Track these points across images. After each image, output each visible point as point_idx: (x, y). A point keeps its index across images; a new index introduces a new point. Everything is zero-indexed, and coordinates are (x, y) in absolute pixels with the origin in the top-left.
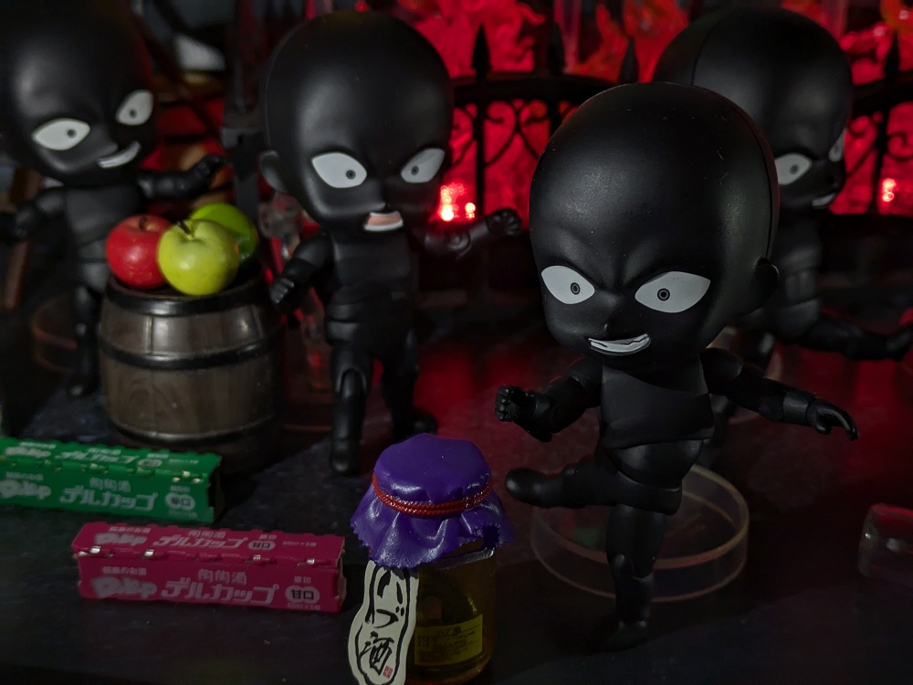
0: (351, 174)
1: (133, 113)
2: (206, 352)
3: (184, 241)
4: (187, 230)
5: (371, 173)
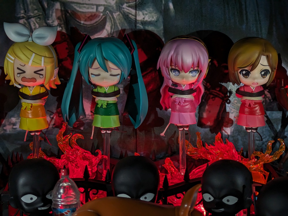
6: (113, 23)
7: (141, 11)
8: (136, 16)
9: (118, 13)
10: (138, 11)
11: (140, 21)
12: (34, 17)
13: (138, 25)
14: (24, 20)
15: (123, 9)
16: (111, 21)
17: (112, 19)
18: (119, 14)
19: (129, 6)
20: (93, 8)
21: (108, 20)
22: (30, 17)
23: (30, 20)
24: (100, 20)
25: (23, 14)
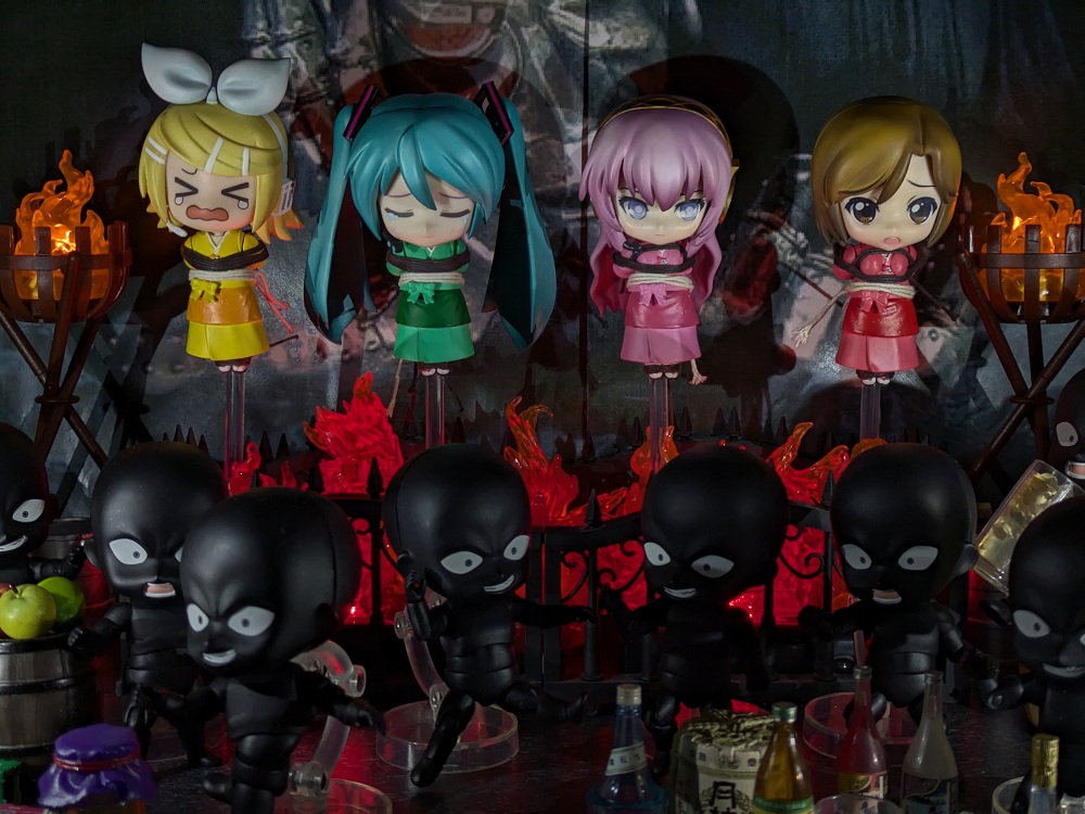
0: (136, 555)
1: (25, 514)
2: (20, 682)
3: (13, 598)
4: (16, 591)
5: (151, 554)
6: (520, 57)
7: (601, 20)
8: (586, 37)
9: (536, 27)
10: (594, 20)
11: (597, 50)
12: (292, 40)
13: (591, 61)
14: (265, 48)
15: (549, 16)
16: (516, 50)
17: (518, 45)
18: (538, 32)
19: (567, 8)
20: (462, 14)
21: (506, 47)
22: (283, 39)
23: (281, 49)
24: (484, 49)
25: (262, 30)
